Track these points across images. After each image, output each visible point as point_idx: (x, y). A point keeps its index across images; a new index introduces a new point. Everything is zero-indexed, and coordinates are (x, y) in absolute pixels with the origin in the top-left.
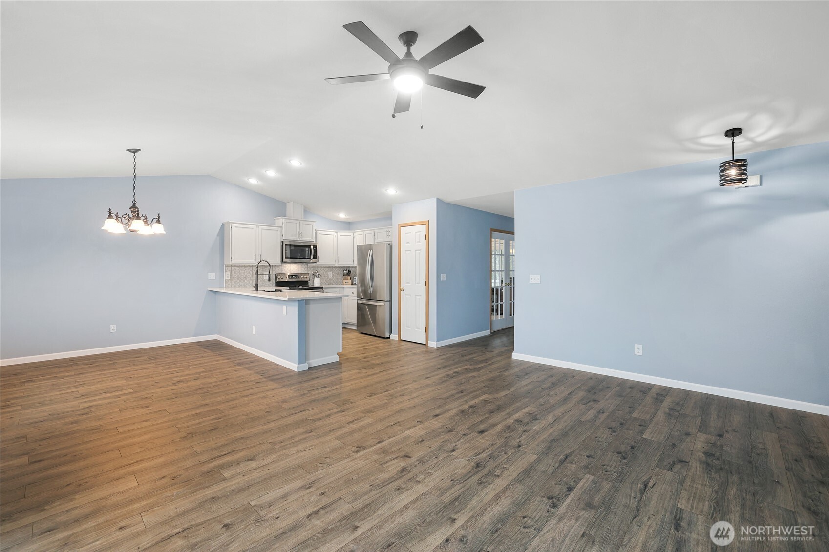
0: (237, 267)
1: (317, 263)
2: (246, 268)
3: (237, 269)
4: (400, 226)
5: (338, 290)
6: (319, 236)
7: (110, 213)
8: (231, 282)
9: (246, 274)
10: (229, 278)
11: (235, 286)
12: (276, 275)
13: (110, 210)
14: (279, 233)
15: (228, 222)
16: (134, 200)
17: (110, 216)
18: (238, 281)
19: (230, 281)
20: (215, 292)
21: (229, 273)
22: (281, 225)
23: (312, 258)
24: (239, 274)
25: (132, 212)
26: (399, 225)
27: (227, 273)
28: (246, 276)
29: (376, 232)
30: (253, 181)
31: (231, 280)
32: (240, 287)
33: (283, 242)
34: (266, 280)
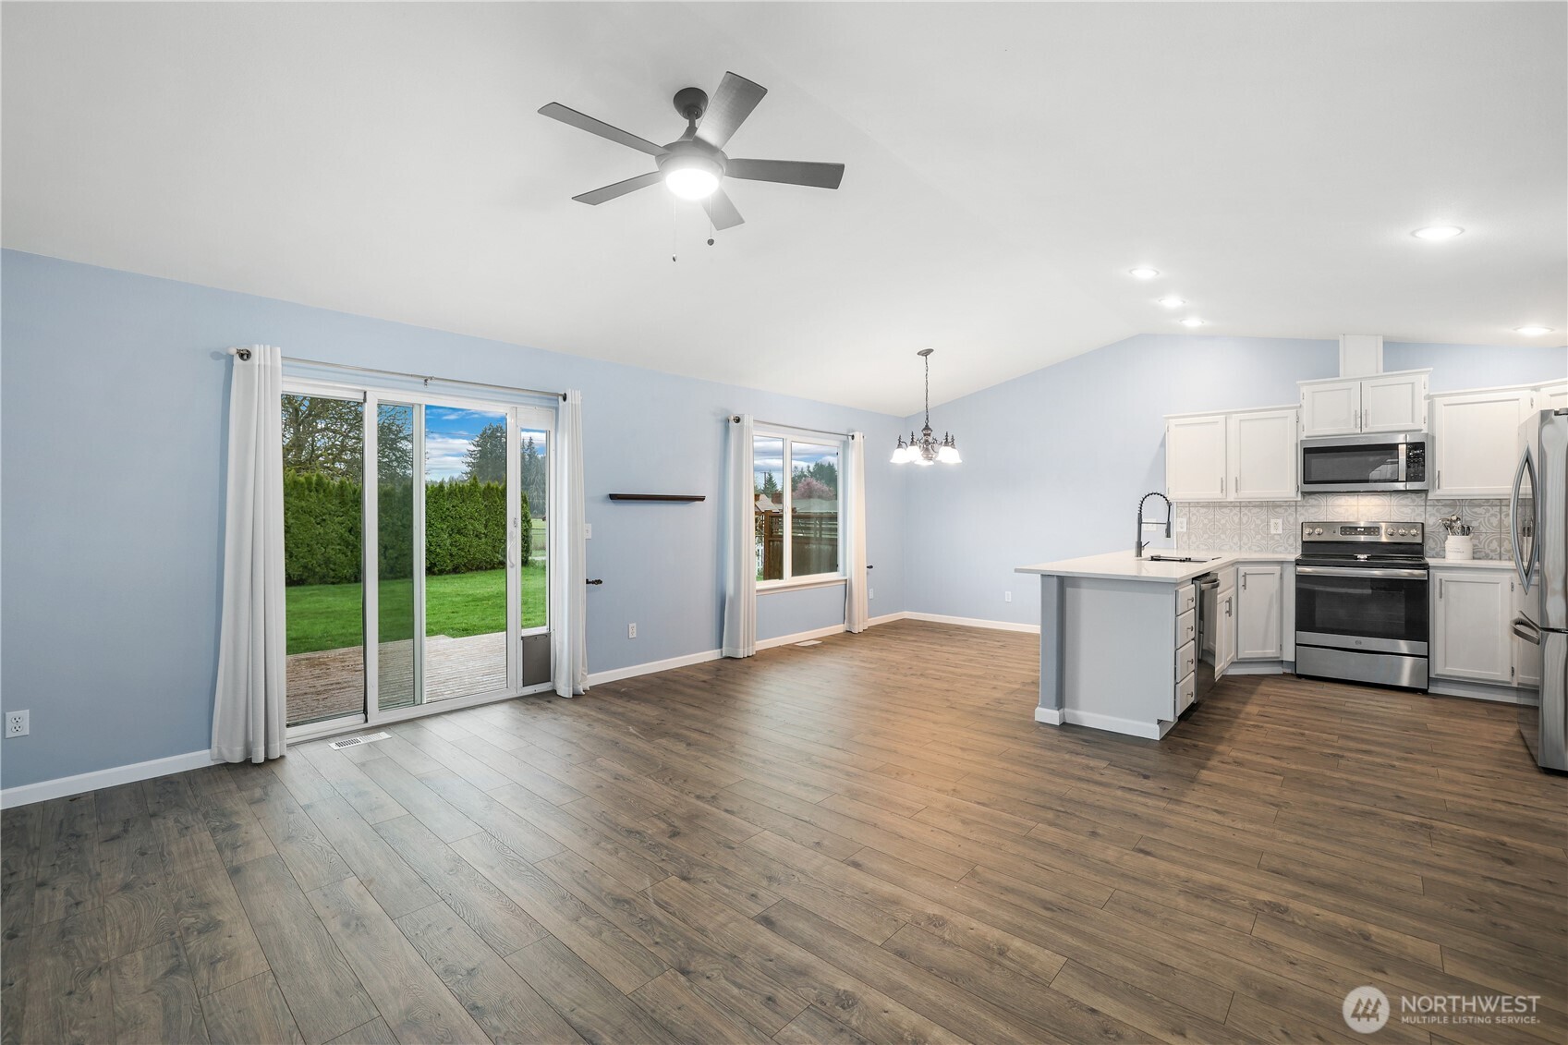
0: (1203, 507)
2: (1224, 510)
3: (1203, 510)
8: (1189, 538)
9: (1223, 522)
10: (1185, 530)
11: (1198, 547)
12: (1302, 525)
16: (927, 419)
18: (1206, 536)
19: (1186, 536)
24: (1206, 521)
27: (1179, 520)
28: (1225, 525)
31: (1189, 534)
32: (1211, 548)
34: (1277, 537)
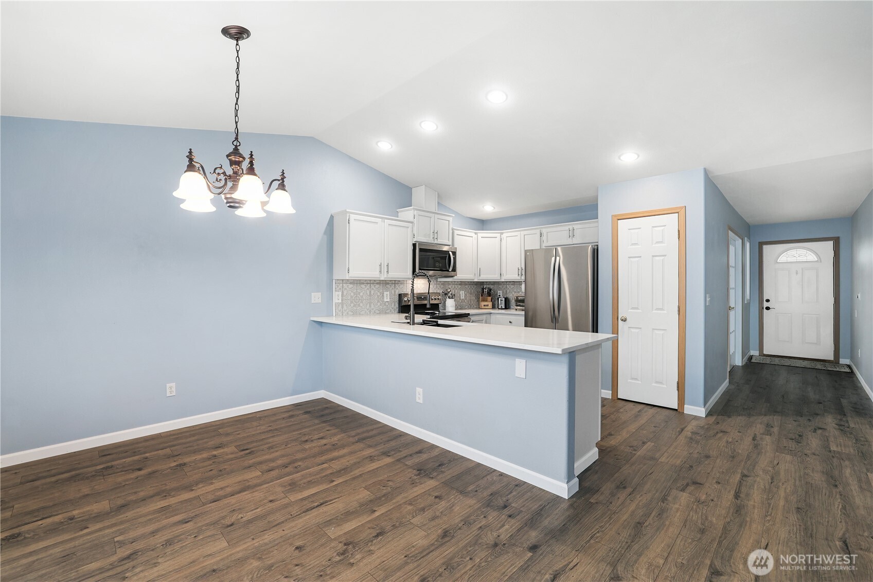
0: (351, 283)
1: (455, 277)
2: (362, 286)
3: (351, 286)
4: (616, 219)
5: (484, 317)
6: (456, 237)
7: (191, 160)
8: (342, 307)
9: (361, 294)
10: (340, 301)
12: (400, 295)
13: (190, 152)
14: (409, 230)
15: (345, 212)
16: (237, 139)
17: (191, 167)
19: (340, 306)
20: (321, 323)
21: (340, 293)
22: (411, 219)
23: (450, 270)
24: (352, 294)
25: (232, 163)
26: (615, 216)
27: (337, 293)
28: (362, 297)
29: (544, 231)
30: (385, 146)
31: (342, 304)
32: (355, 314)
33: (414, 245)
34: (387, 304)
